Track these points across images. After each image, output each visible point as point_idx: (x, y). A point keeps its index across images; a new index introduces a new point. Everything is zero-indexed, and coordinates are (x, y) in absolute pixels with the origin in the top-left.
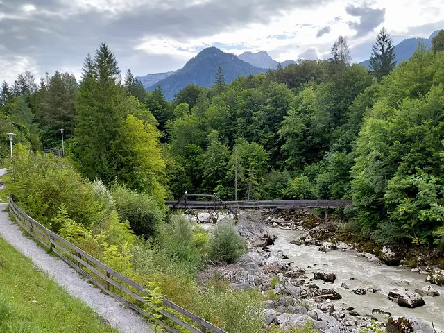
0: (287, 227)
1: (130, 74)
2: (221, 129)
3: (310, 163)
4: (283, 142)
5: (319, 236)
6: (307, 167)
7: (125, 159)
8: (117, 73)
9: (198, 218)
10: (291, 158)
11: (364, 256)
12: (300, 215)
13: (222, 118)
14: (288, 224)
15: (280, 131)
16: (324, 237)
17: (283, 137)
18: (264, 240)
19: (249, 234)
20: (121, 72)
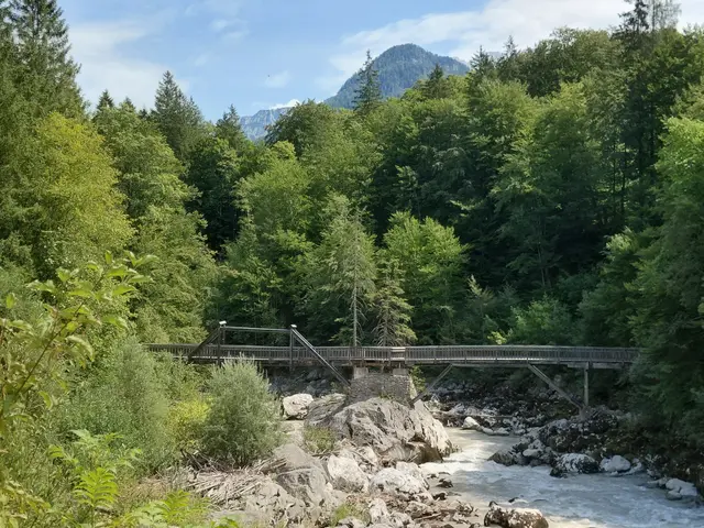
0: (502, 430)
1: (169, 82)
2: (360, 196)
3: (573, 270)
4: (503, 218)
5: (559, 440)
6: (566, 280)
7: (25, 210)
8: (60, 34)
9: (282, 407)
10: (523, 256)
11: (664, 487)
12: (541, 400)
13: (363, 170)
14: (505, 421)
15: (494, 191)
16: (574, 442)
17: (504, 206)
18: (411, 447)
19: (375, 430)
20: (69, 32)
